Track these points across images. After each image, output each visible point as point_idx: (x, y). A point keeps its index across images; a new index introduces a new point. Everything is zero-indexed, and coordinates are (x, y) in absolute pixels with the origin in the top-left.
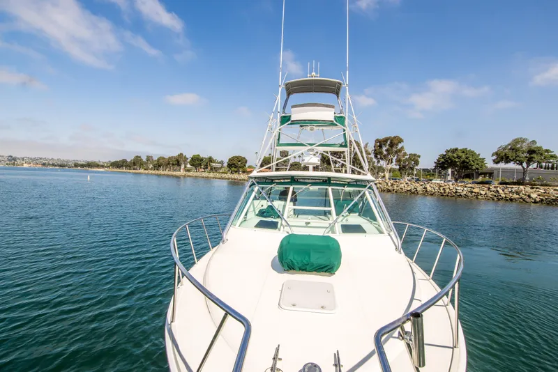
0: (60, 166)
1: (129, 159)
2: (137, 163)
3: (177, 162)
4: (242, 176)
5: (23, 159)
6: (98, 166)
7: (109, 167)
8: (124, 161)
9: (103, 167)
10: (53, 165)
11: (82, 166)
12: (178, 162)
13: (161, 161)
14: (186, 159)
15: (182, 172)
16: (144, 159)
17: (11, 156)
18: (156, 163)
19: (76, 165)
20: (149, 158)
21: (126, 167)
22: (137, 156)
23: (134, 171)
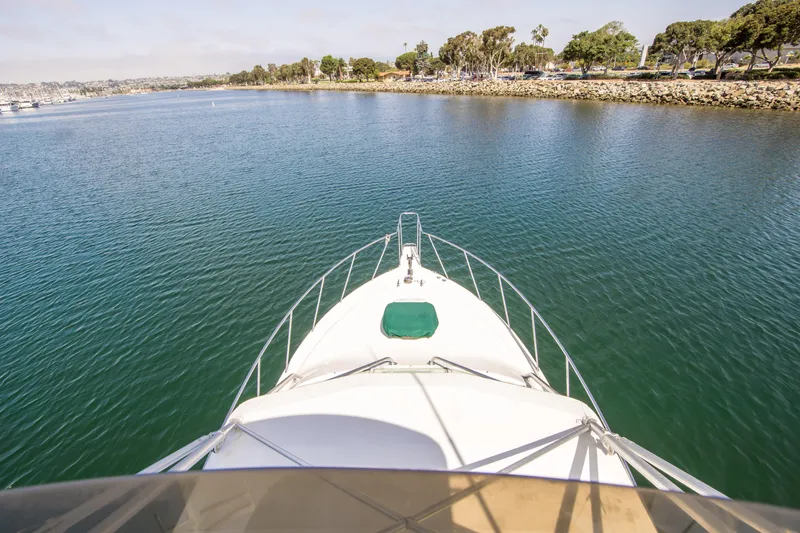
0: (172, 88)
1: (250, 69)
2: (257, 76)
3: (302, 70)
4: (366, 84)
5: (126, 82)
6: (216, 84)
7: (228, 83)
8: (244, 74)
9: (221, 83)
10: (163, 87)
11: (198, 85)
12: (304, 70)
13: (284, 70)
14: (311, 65)
15: (310, 84)
16: (266, 69)
17: (110, 81)
18: (279, 73)
19: (190, 85)
20: (271, 67)
21: (249, 81)
22: (257, 67)
23: (258, 87)
